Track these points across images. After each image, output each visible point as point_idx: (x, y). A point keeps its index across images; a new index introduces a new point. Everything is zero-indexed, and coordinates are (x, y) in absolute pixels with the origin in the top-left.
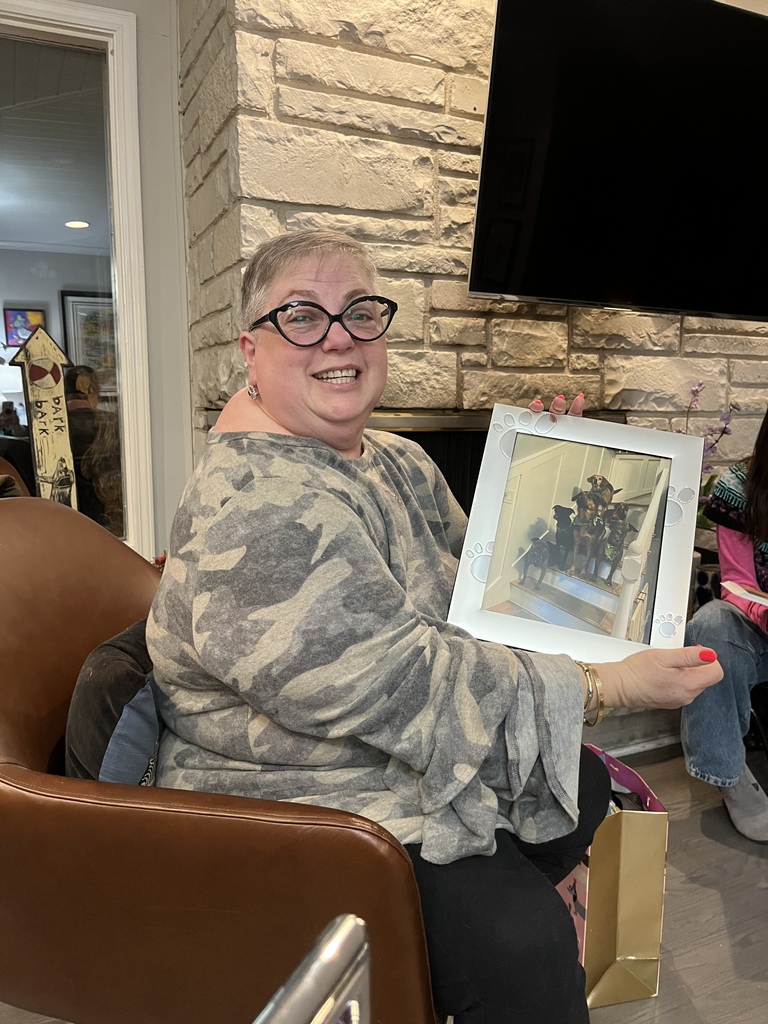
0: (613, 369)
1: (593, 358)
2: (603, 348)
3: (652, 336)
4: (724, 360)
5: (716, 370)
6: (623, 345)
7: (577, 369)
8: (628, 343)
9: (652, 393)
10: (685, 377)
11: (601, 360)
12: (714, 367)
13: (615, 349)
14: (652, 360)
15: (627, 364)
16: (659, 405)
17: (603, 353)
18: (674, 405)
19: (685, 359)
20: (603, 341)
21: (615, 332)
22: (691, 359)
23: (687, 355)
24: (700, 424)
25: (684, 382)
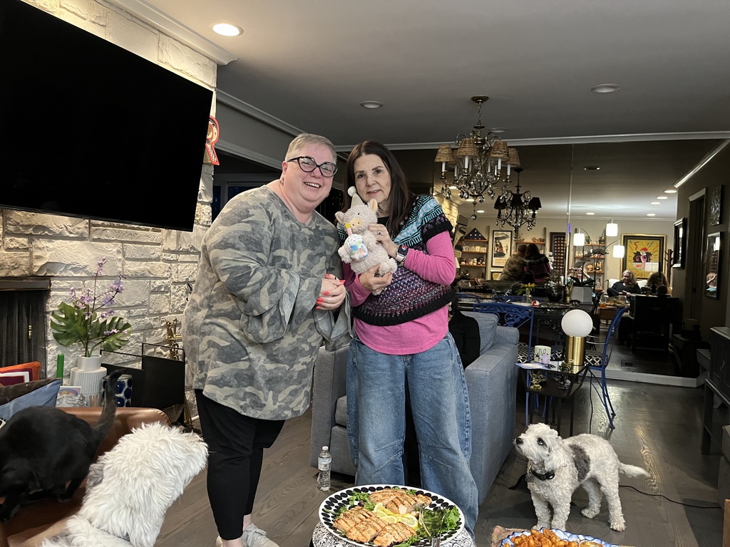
0: (40, 249)
1: (24, 241)
2: (31, 234)
3: (68, 227)
4: (120, 244)
5: (115, 250)
6: (46, 232)
7: (11, 249)
8: (50, 231)
9: (69, 265)
10: (93, 254)
11: (30, 242)
12: (113, 248)
13: (40, 235)
14: (68, 243)
15: (50, 245)
16: (75, 272)
17: (31, 237)
18: (86, 272)
19: (93, 243)
20: (31, 229)
21: (40, 224)
22: (97, 243)
23: (94, 240)
24: (105, 284)
25: (93, 257)
